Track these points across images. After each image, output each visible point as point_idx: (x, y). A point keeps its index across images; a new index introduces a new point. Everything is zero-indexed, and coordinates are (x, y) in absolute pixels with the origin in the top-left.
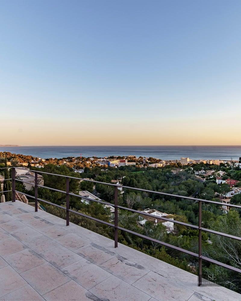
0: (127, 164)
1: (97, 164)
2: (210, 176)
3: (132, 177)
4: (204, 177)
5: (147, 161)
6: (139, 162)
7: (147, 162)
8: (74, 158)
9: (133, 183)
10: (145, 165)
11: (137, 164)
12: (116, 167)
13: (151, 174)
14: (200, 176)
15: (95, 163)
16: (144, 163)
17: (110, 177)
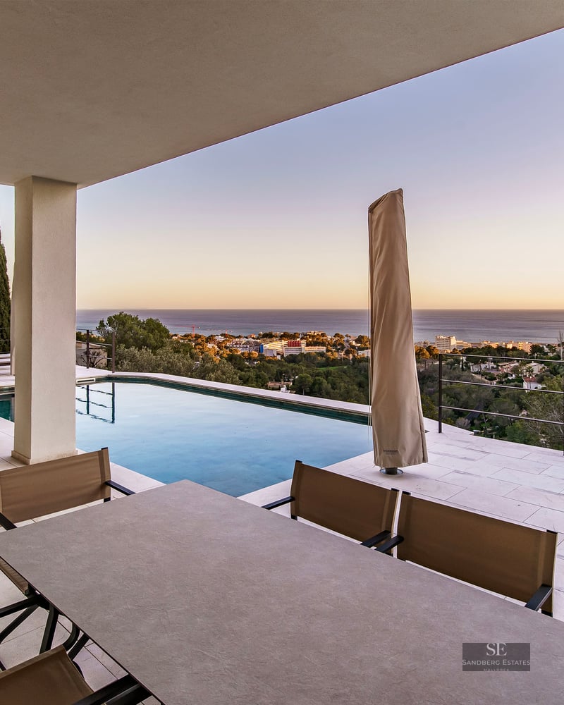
0: (305, 349)
1: (231, 351)
2: (507, 375)
3: (318, 375)
4: (492, 379)
5: (354, 343)
6: (334, 345)
7: (353, 347)
8: (176, 335)
9: (320, 390)
10: (347, 353)
11: (328, 351)
12: (279, 357)
13: (363, 372)
14: (482, 375)
15: (226, 347)
16: (345, 349)
17: (265, 374)
